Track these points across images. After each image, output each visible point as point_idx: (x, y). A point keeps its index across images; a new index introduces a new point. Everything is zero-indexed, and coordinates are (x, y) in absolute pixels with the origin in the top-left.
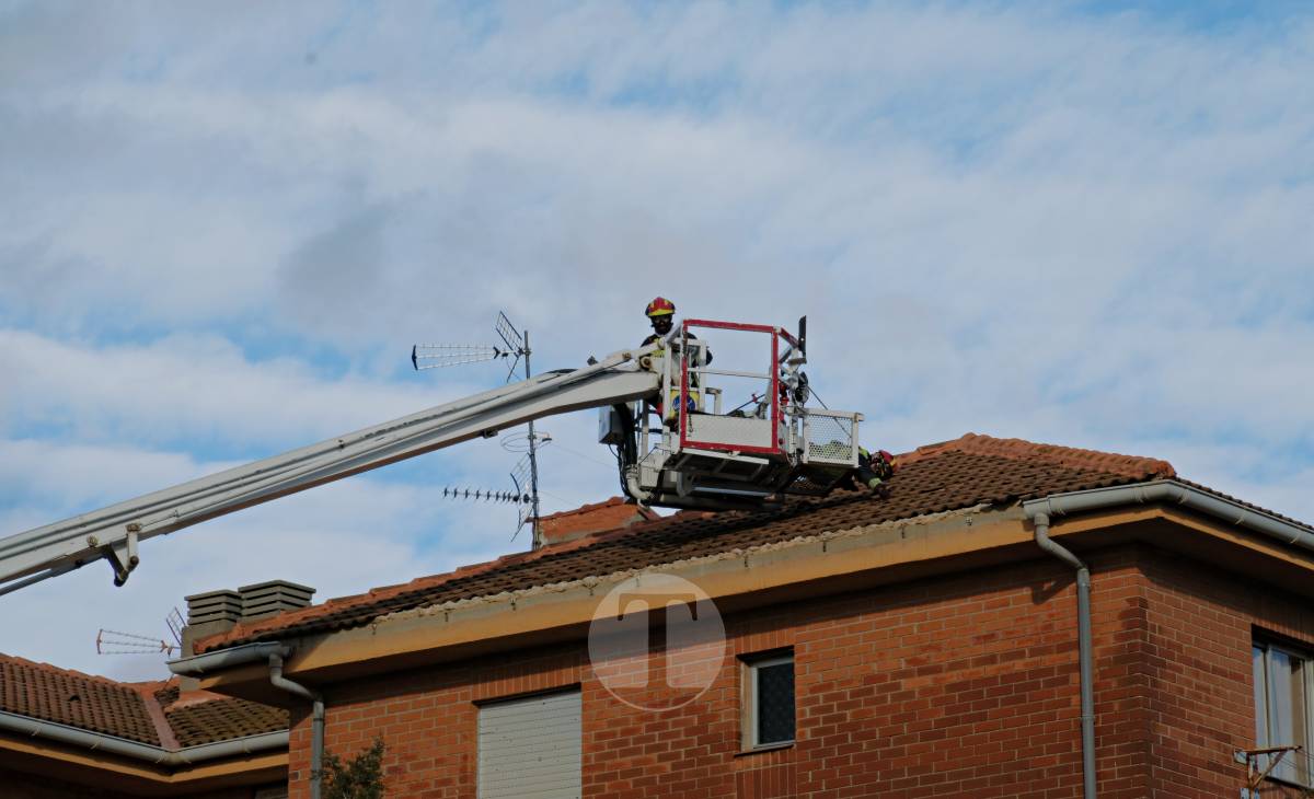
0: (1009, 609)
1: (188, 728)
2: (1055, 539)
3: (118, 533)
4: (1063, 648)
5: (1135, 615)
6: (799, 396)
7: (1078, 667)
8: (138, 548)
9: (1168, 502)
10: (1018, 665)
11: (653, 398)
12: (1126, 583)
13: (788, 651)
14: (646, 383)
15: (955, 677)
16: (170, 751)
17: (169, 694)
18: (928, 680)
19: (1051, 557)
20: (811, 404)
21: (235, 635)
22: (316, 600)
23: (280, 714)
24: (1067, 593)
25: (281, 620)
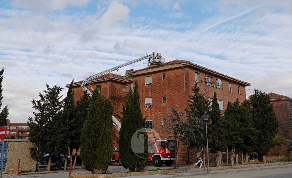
0: (179, 70)
1: (127, 79)
2: (183, 66)
3: (117, 68)
4: (183, 73)
5: (187, 71)
6: (161, 57)
7: (184, 75)
8: (119, 69)
9: (190, 64)
10: (180, 74)
11: (151, 58)
12: (187, 69)
13: (165, 74)
14: (151, 57)
15: (176, 75)
16: (125, 80)
17: (125, 77)
18: (174, 75)
19: (182, 67)
20: (162, 58)
21: (130, 73)
22: (135, 70)
23: (132, 78)
24: (183, 70)
25: (132, 72)
